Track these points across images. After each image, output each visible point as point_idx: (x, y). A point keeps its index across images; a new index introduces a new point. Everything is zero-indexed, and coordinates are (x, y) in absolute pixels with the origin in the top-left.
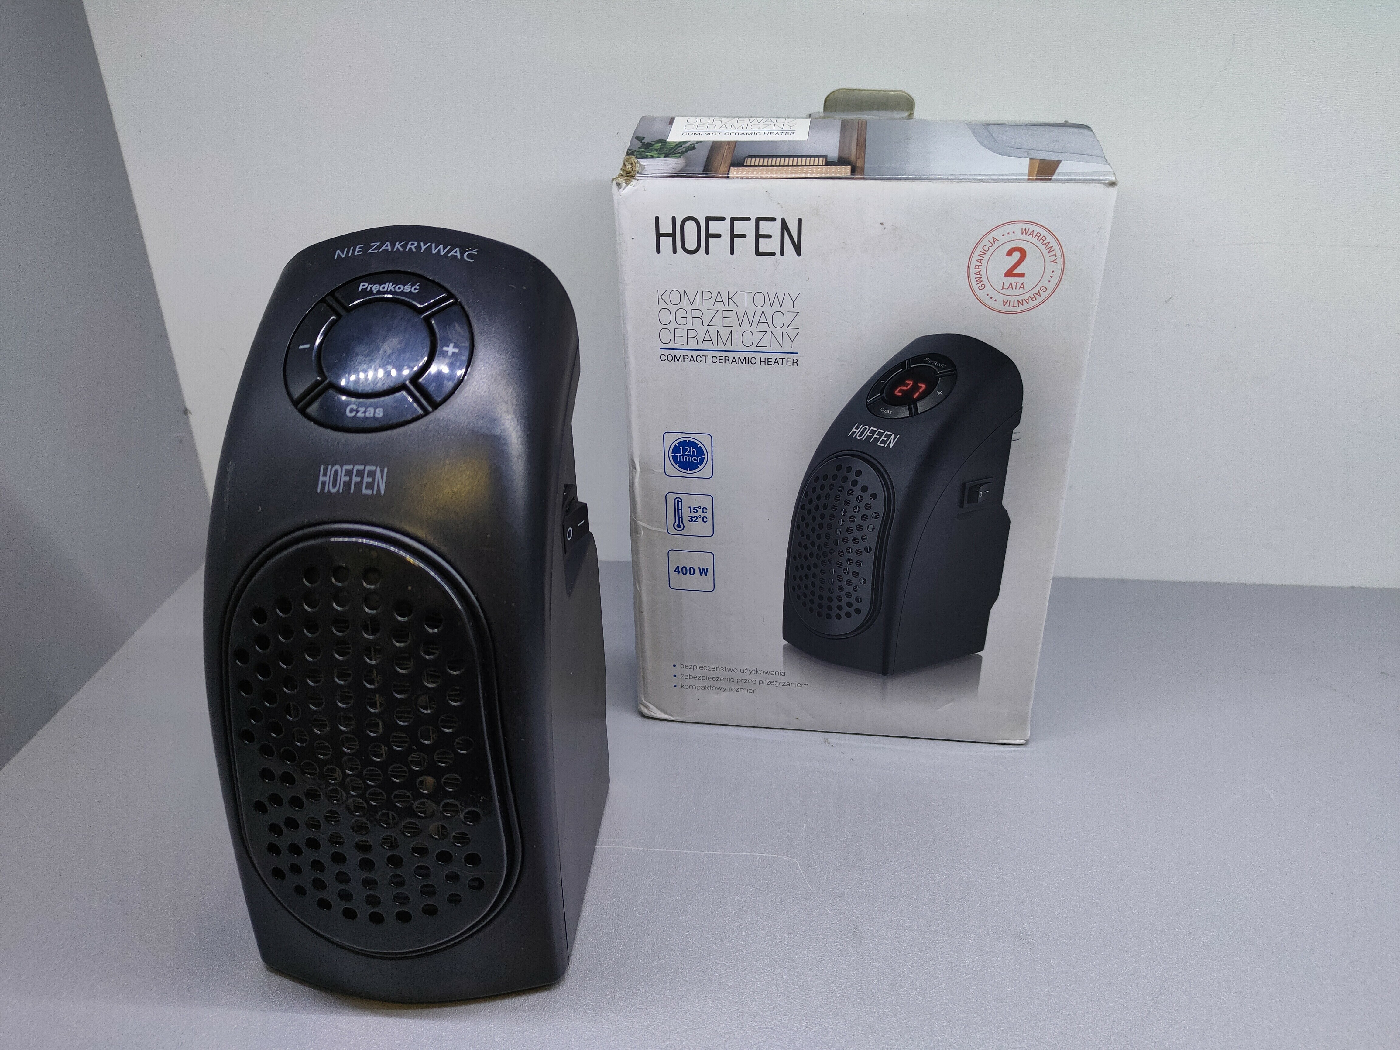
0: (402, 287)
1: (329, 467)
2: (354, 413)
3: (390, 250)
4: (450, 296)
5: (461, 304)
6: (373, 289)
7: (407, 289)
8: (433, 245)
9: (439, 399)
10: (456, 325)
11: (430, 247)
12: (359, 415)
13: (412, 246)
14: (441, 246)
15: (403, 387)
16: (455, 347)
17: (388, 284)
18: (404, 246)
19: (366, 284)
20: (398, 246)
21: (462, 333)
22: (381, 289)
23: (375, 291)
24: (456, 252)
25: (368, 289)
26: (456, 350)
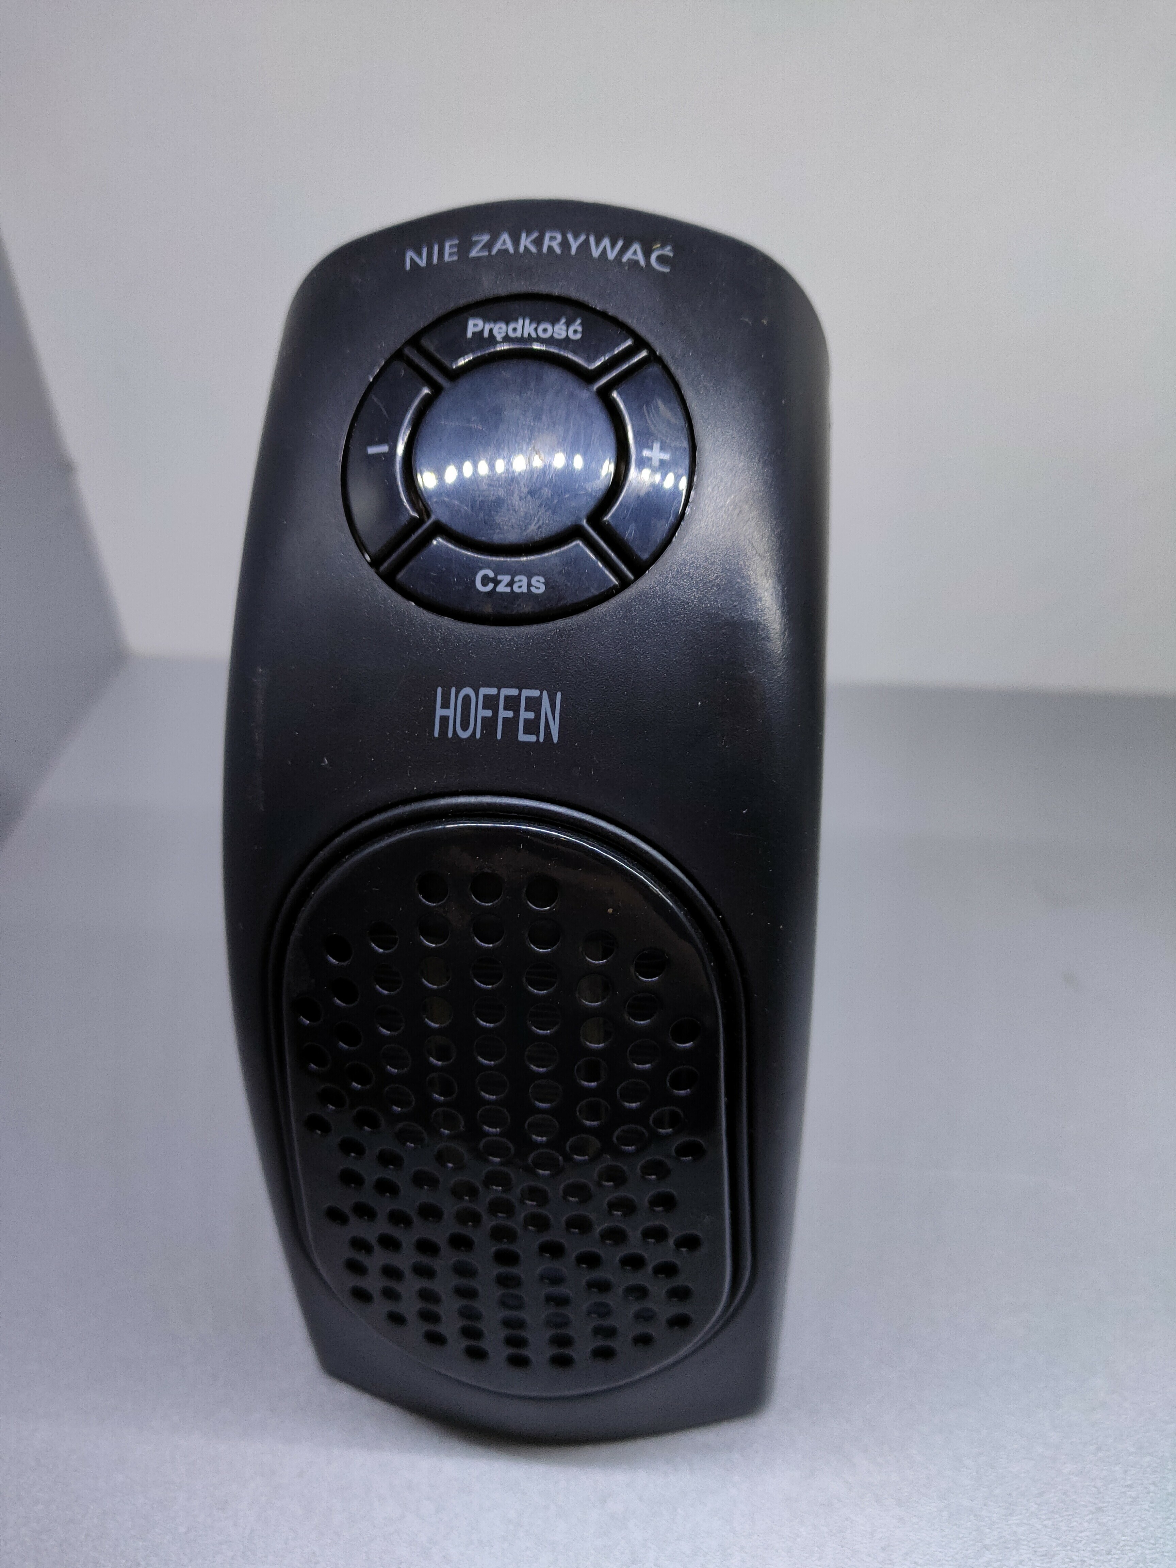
0: (549, 327)
1: (453, 690)
2: (491, 586)
3: (511, 250)
4: (640, 343)
5: (659, 360)
6: (495, 332)
7: (560, 331)
8: (592, 240)
9: (645, 556)
10: (660, 403)
11: (586, 242)
12: (501, 588)
13: (552, 241)
14: (606, 242)
15: (574, 532)
16: (662, 449)
17: (520, 321)
18: (538, 242)
19: (480, 323)
20: (526, 241)
21: (673, 420)
22: (511, 334)
23: (499, 338)
24: (635, 252)
25: (486, 334)
26: (666, 457)
